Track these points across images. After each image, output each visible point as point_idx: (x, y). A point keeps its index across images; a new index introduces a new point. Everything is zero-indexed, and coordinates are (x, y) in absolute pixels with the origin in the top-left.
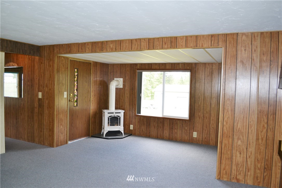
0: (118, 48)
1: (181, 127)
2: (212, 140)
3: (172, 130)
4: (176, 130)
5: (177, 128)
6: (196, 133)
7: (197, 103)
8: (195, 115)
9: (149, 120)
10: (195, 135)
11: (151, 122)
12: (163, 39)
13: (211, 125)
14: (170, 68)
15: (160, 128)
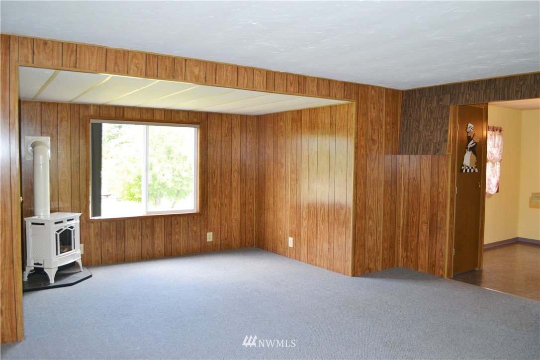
0: (211, 79)
1: (186, 229)
2: (235, 239)
3: (170, 237)
4: (177, 235)
5: (180, 232)
6: (211, 233)
7: (211, 182)
8: (209, 203)
9: (123, 225)
10: (210, 237)
11: (126, 230)
12: (288, 75)
13: (232, 215)
14: (163, 119)
15: (147, 237)
